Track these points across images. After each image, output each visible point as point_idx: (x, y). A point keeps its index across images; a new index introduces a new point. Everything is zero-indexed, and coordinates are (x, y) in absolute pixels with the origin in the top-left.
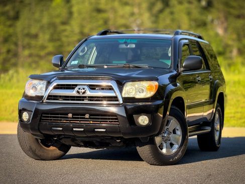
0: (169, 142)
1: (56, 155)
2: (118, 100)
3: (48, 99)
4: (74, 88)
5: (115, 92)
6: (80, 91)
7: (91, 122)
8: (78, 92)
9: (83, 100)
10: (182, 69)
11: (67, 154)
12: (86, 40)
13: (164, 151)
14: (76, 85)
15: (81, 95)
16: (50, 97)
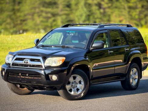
0: (76, 88)
1: (27, 92)
2: (42, 67)
3: (12, 65)
4: (23, 60)
5: (41, 63)
6: (25, 61)
7: (30, 78)
8: (25, 62)
9: (27, 66)
10: (92, 48)
11: (34, 91)
12: (52, 31)
13: (72, 93)
14: (25, 59)
15: (26, 64)
16: (13, 64)
